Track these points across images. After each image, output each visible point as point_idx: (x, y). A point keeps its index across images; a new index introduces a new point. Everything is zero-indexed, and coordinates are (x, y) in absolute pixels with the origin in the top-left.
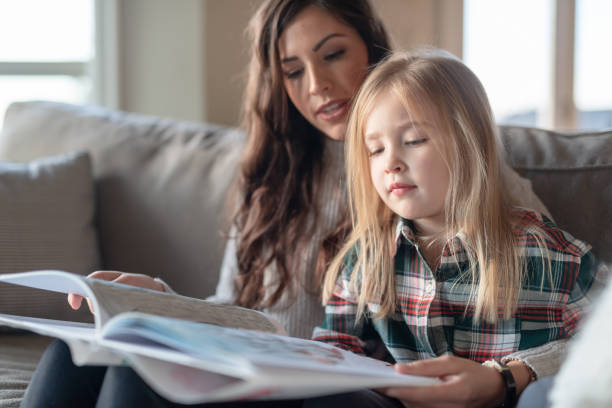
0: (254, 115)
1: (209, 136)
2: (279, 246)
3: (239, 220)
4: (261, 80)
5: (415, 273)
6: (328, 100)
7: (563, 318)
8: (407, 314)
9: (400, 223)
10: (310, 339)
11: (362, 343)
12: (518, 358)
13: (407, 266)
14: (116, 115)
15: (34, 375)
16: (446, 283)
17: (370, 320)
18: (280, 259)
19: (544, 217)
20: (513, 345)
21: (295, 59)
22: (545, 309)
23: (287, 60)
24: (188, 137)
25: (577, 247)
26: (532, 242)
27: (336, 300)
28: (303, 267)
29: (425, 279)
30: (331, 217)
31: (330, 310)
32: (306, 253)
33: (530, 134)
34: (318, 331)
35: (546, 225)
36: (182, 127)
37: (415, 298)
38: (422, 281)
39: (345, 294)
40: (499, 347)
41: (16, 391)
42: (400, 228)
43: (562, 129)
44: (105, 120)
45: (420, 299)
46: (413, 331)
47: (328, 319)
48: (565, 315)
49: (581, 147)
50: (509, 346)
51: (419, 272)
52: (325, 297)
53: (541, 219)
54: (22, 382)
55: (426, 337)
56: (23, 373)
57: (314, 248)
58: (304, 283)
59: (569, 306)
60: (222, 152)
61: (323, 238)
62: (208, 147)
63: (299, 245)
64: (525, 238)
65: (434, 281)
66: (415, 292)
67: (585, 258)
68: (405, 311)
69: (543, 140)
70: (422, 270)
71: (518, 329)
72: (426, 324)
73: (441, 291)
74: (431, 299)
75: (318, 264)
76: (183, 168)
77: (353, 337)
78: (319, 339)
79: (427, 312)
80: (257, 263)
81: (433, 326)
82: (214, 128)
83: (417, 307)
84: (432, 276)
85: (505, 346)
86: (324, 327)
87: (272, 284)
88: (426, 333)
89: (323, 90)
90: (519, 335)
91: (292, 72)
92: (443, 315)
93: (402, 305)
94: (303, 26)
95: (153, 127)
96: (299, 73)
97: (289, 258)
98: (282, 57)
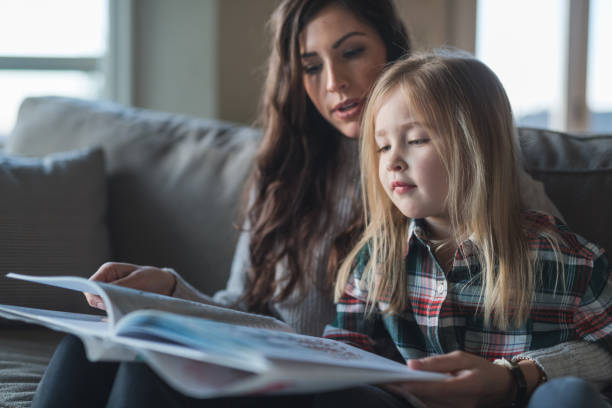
0: (272, 109)
1: (222, 133)
2: (291, 242)
3: (253, 213)
4: (281, 74)
5: (427, 273)
6: (345, 98)
7: (574, 320)
8: (418, 314)
9: (413, 224)
10: (321, 336)
11: (372, 342)
12: (529, 358)
13: (419, 266)
14: (129, 112)
15: (47, 369)
16: (458, 284)
17: (381, 316)
18: (293, 255)
19: (556, 219)
20: (523, 346)
21: (314, 54)
22: (557, 312)
23: (307, 55)
24: (201, 134)
25: (590, 251)
26: (545, 246)
27: (347, 299)
28: (315, 263)
29: (437, 280)
30: (343, 216)
31: (341, 309)
32: (318, 251)
33: (543, 135)
34: (329, 329)
35: (559, 228)
36: (195, 124)
37: (426, 298)
38: (434, 281)
39: (357, 293)
40: (510, 347)
41: (28, 384)
42: (412, 229)
43: (574, 131)
44: (119, 116)
45: (432, 299)
46: (423, 331)
47: (339, 317)
48: (577, 317)
49: (594, 149)
50: (520, 346)
51: (431, 272)
52: (337, 295)
53: (553, 222)
54: (33, 375)
55: (437, 337)
56: (36, 367)
57: (326, 246)
58: (315, 279)
59: (580, 309)
60: (235, 149)
61: (336, 235)
62: (221, 145)
63: (311, 242)
64: (538, 241)
65: (445, 282)
66: (427, 292)
67: (598, 261)
68: (416, 311)
69: (556, 142)
70: (434, 271)
71: (529, 330)
72: (436, 324)
73: (452, 292)
74: (443, 299)
75: (330, 263)
76: (196, 165)
77: (364, 336)
78: (329, 337)
79: (438, 313)
80: (269, 256)
81: (444, 326)
82: (227, 125)
83: (428, 307)
84: (443, 276)
85: (516, 347)
86: (336, 325)
87: (283, 279)
88: (436, 332)
89: (340, 88)
90: (530, 337)
91: (309, 67)
92: (454, 316)
93: (413, 305)
94: (324, 22)
95: (166, 124)
96: (317, 69)
97: (301, 253)
98: (302, 51)
